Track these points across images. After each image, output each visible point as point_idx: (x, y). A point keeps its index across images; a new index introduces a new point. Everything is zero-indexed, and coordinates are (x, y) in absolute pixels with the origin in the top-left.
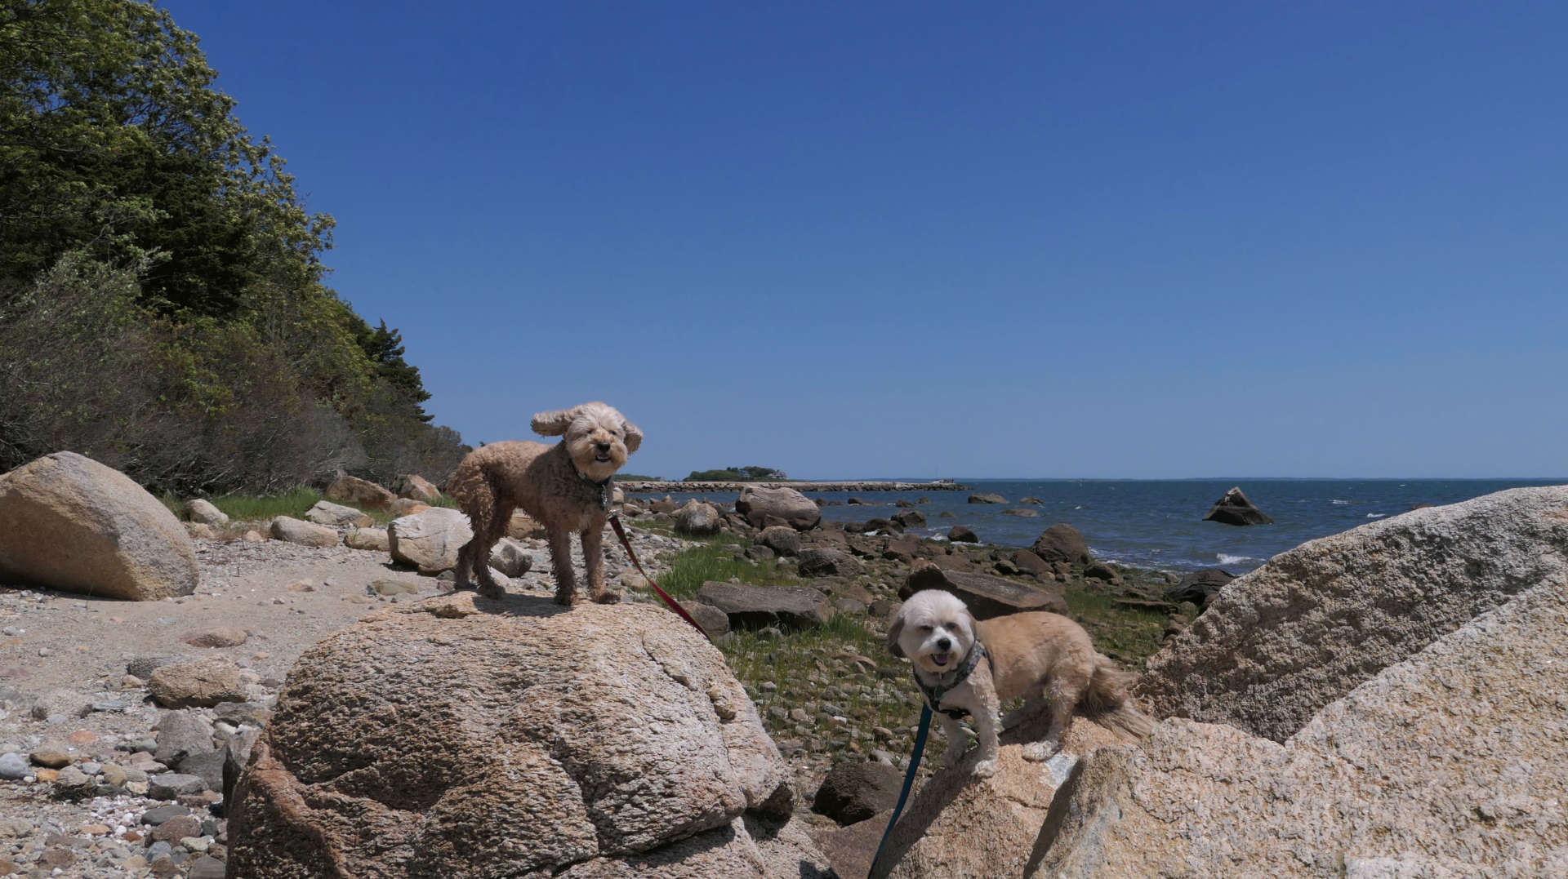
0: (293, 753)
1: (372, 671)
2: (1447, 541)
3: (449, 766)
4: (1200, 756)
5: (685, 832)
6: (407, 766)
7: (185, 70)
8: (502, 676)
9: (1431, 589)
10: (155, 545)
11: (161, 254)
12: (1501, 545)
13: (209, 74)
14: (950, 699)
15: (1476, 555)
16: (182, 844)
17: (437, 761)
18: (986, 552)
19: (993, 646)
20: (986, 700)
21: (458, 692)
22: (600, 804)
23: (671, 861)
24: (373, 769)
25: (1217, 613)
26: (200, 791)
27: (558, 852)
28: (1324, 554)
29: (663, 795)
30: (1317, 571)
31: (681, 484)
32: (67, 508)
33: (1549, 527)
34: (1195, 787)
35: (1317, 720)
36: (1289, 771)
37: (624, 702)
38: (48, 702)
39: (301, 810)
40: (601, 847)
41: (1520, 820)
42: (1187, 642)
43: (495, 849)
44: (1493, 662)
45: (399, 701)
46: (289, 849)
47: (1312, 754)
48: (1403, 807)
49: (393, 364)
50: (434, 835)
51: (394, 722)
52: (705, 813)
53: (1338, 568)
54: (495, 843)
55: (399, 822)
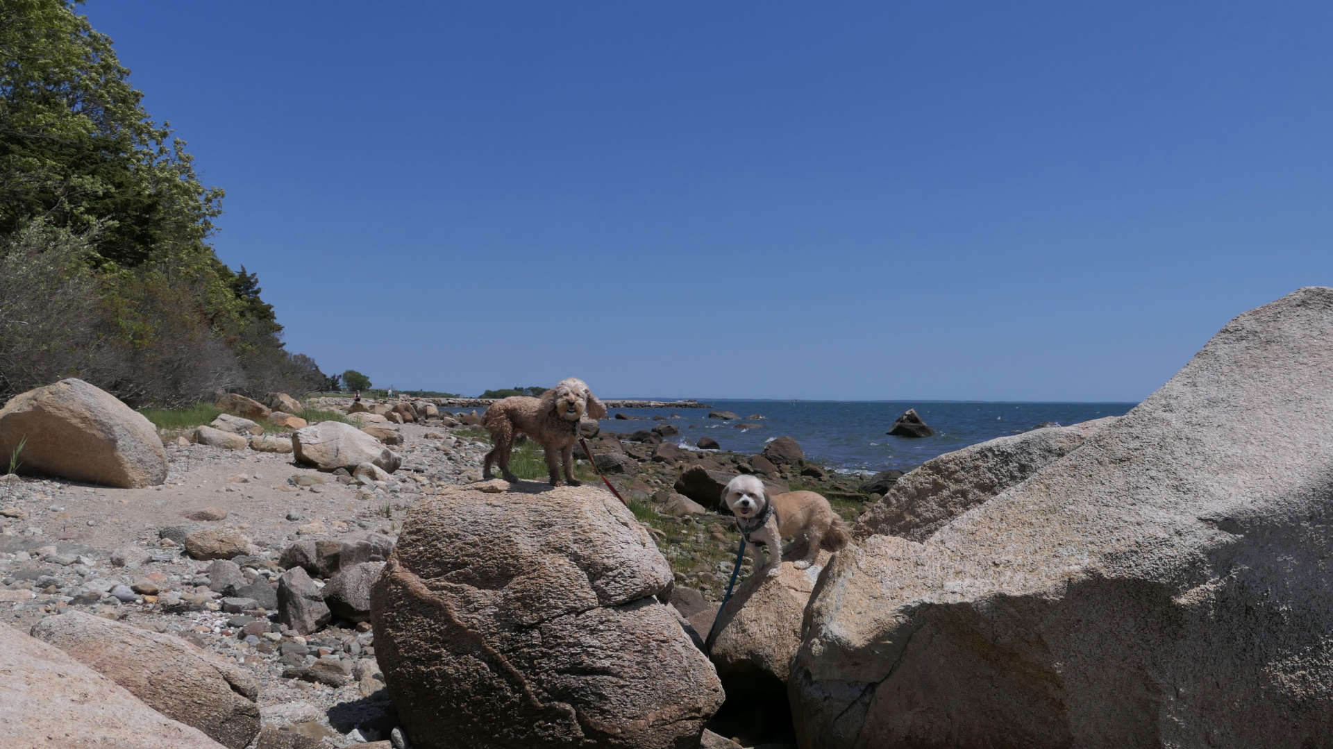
0: (415, 563)
1: (460, 520)
2: (1009, 454)
3: (514, 566)
4: (887, 550)
5: (640, 595)
6: (489, 567)
7: (102, 67)
8: (536, 521)
9: (1002, 479)
10: (140, 448)
11: (111, 222)
12: (1035, 457)
13: (125, 73)
14: (755, 536)
15: (1023, 462)
16: (264, 637)
17: (506, 564)
18: (727, 457)
19: (779, 509)
20: (774, 536)
21: (513, 529)
22: (598, 582)
23: (634, 609)
24: (468, 569)
25: (895, 492)
26: (255, 608)
27: (578, 604)
28: (951, 461)
29: (631, 577)
30: (947, 470)
31: (479, 400)
32: (78, 420)
33: (1057, 448)
34: (884, 562)
35: (937, 534)
36: (924, 554)
37: (605, 533)
38: (125, 554)
39: (426, 592)
40: (600, 603)
41: (1008, 564)
42: (880, 507)
43: (545, 605)
44: (1010, 507)
45: (479, 535)
46: (420, 612)
47: (934, 547)
48: (967, 564)
49: (252, 302)
50: (510, 599)
51: (478, 545)
52: (650, 586)
53: (957, 468)
54: (545, 602)
55: (486, 595)
